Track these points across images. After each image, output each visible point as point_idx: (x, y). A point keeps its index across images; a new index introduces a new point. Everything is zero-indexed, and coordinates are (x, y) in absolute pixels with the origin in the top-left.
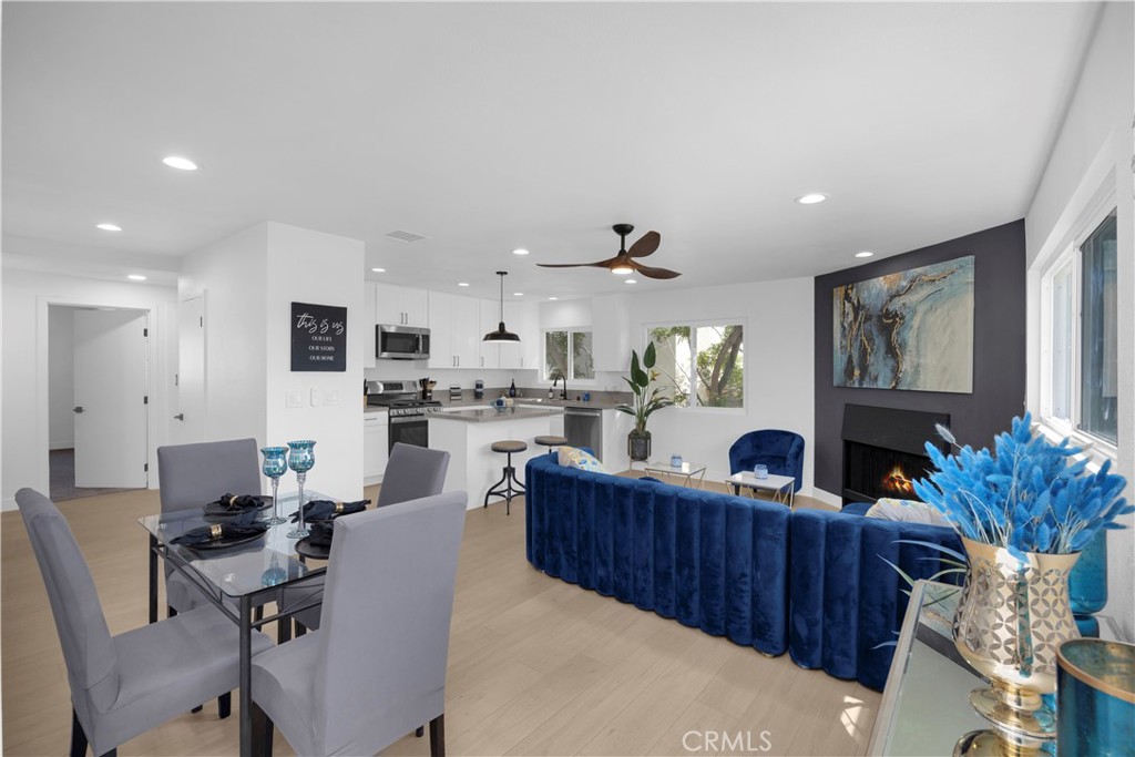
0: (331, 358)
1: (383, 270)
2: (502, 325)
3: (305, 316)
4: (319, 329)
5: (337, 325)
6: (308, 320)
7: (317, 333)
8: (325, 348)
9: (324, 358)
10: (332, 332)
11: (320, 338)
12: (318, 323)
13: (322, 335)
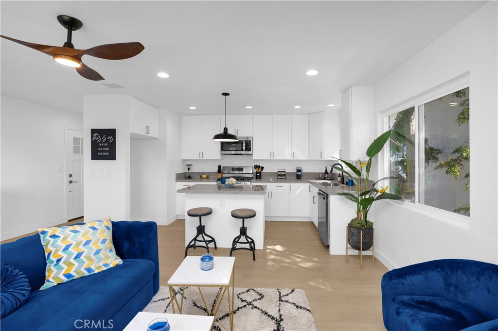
0: (107, 154)
1: (195, 108)
2: (226, 129)
3: (96, 134)
4: (102, 140)
5: (110, 138)
6: (97, 136)
7: (101, 142)
8: (104, 149)
9: (104, 154)
10: (107, 141)
11: (102, 144)
12: (101, 137)
13: (103, 143)
